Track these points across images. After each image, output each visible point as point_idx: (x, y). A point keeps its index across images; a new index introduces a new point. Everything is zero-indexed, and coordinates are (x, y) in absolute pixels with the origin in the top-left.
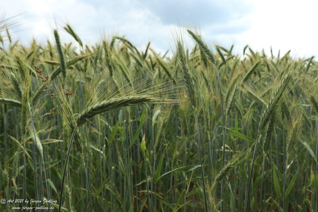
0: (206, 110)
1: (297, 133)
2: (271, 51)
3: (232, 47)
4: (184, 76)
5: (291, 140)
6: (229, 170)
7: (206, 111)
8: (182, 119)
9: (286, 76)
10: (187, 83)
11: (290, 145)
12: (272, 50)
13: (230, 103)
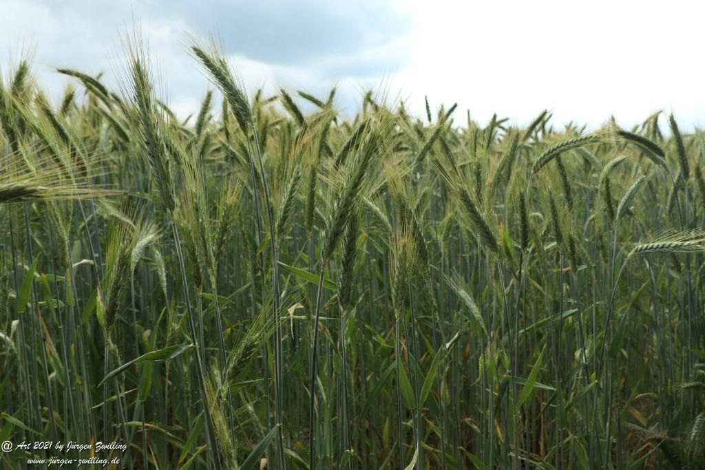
0: (200, 220)
1: (407, 265)
2: (428, 107)
3: (333, 93)
4: (145, 140)
5: (399, 280)
6: (251, 353)
7: (202, 223)
8: (187, 250)
9: (368, 137)
10: (153, 157)
11: (396, 291)
12: (429, 105)
13: (283, 207)
